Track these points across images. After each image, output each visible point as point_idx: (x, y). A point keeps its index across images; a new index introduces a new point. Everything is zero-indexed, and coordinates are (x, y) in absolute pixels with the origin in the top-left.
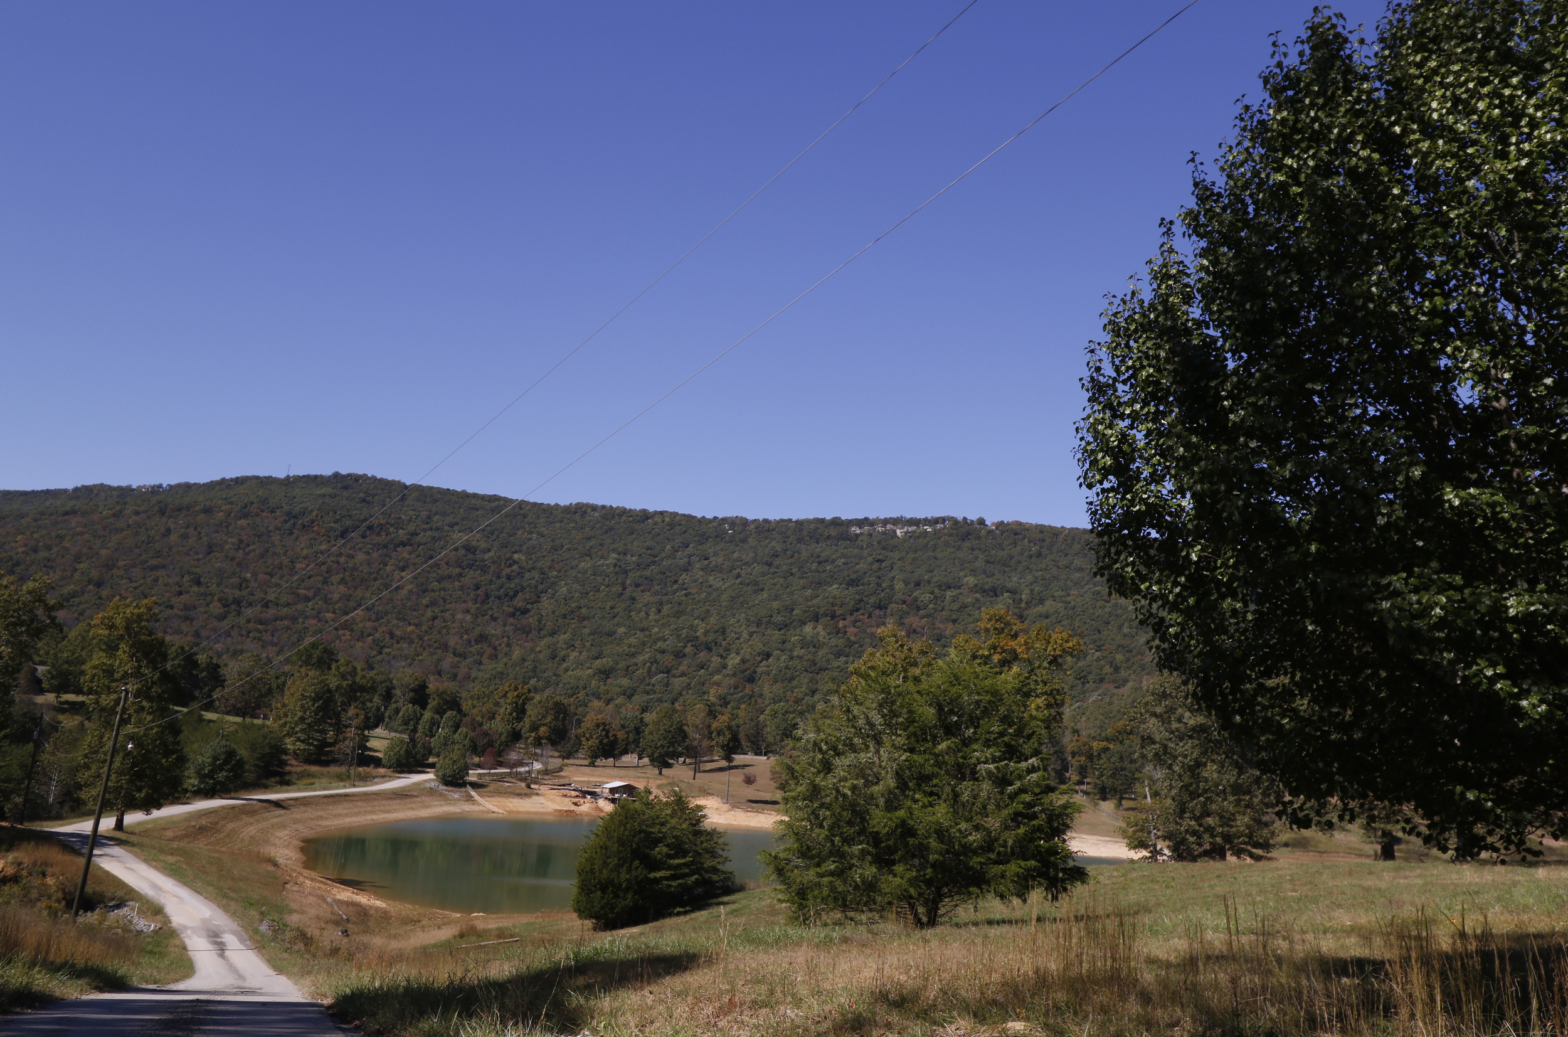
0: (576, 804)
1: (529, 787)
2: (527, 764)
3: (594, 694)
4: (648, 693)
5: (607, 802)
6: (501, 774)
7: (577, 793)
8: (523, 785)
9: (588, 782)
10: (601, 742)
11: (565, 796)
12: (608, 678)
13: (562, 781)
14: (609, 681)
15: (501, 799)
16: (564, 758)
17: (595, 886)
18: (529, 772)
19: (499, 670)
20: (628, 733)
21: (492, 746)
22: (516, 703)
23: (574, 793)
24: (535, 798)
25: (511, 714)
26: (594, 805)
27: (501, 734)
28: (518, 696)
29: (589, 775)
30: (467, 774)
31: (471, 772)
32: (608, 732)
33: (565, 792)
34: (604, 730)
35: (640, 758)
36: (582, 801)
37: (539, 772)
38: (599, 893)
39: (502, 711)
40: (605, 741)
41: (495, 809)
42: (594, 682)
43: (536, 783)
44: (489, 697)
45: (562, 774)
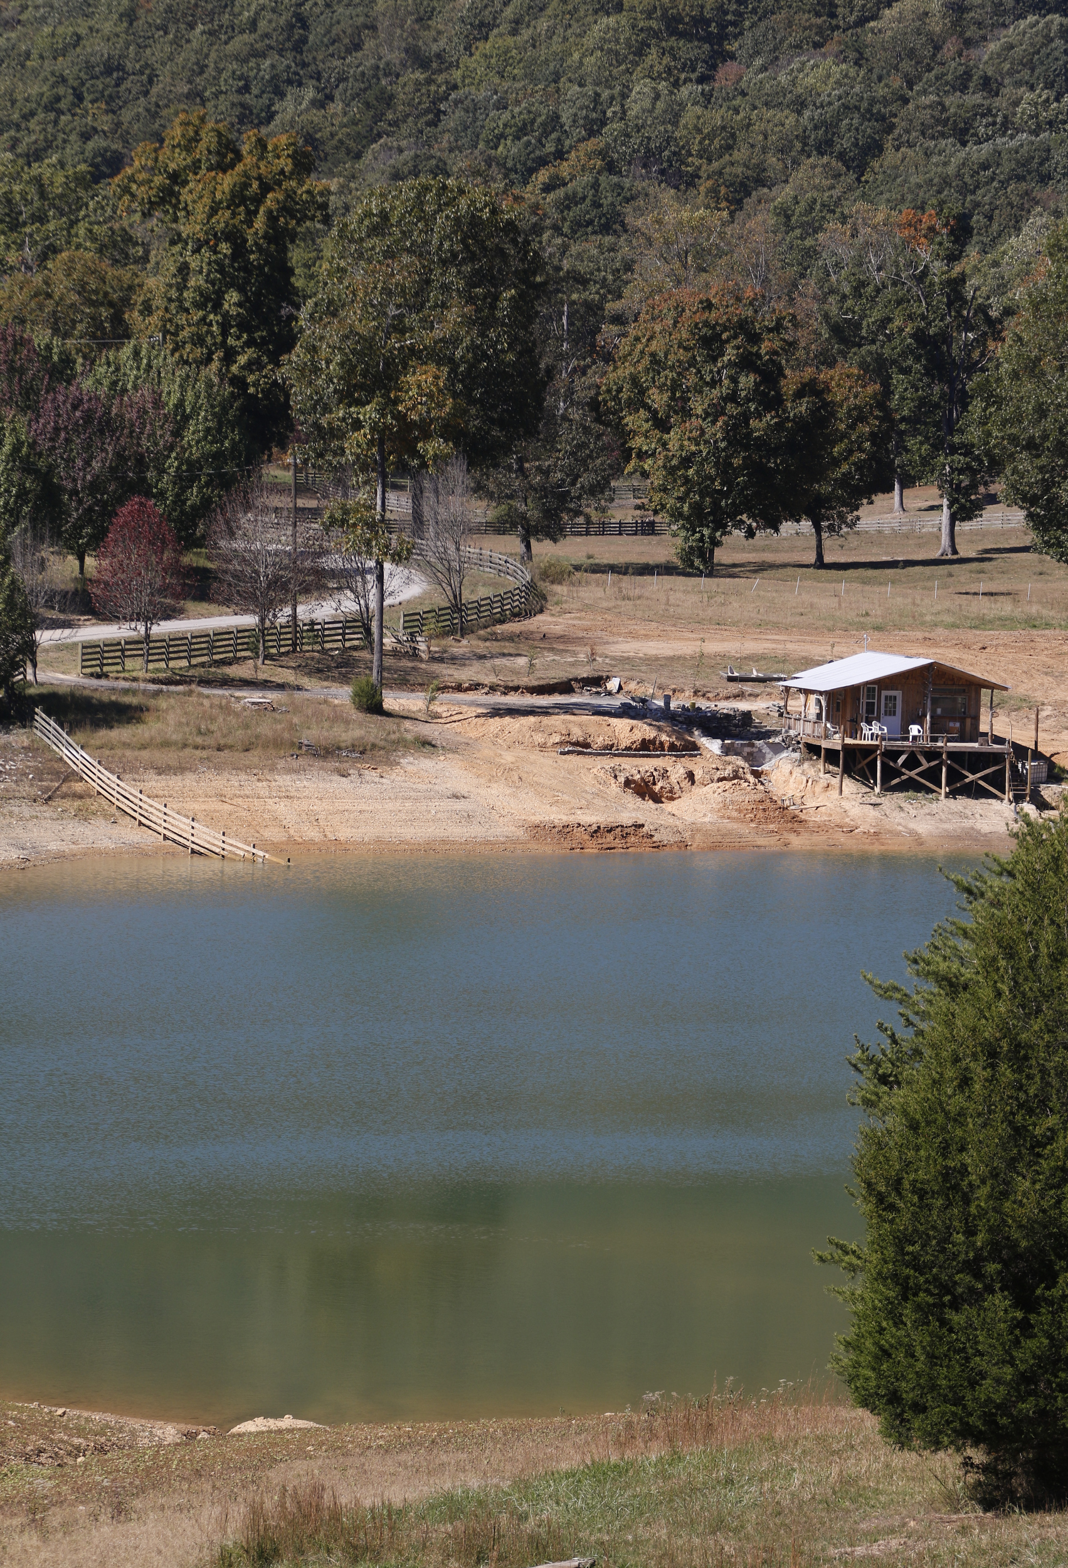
0: (643, 789)
1: (374, 707)
2: (345, 579)
3: (649, 157)
4: (962, 133)
5: (816, 769)
6: (212, 640)
7: (644, 730)
8: (342, 695)
9: (700, 662)
10: (737, 435)
11: (582, 747)
12: (720, 56)
13: (552, 666)
14: (726, 73)
15: (230, 782)
16: (529, 532)
17: (974, 1267)
18: (361, 623)
19: (97, 48)
20: (879, 369)
21: (142, 488)
22: (234, 236)
23: (625, 731)
24: (415, 765)
25: (211, 300)
26: (746, 793)
27: (181, 419)
28: (239, 198)
29: (697, 623)
30: (30, 649)
31: (44, 637)
32: (770, 375)
33: (579, 726)
34: (747, 362)
35: (964, 511)
36: (676, 769)
37: (415, 621)
38: (999, 1303)
39: (155, 284)
40: (758, 426)
41: (206, 836)
42: (641, 88)
43: (404, 683)
44: (70, 208)
45: (540, 622)
